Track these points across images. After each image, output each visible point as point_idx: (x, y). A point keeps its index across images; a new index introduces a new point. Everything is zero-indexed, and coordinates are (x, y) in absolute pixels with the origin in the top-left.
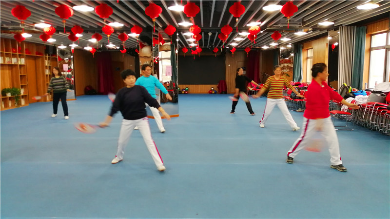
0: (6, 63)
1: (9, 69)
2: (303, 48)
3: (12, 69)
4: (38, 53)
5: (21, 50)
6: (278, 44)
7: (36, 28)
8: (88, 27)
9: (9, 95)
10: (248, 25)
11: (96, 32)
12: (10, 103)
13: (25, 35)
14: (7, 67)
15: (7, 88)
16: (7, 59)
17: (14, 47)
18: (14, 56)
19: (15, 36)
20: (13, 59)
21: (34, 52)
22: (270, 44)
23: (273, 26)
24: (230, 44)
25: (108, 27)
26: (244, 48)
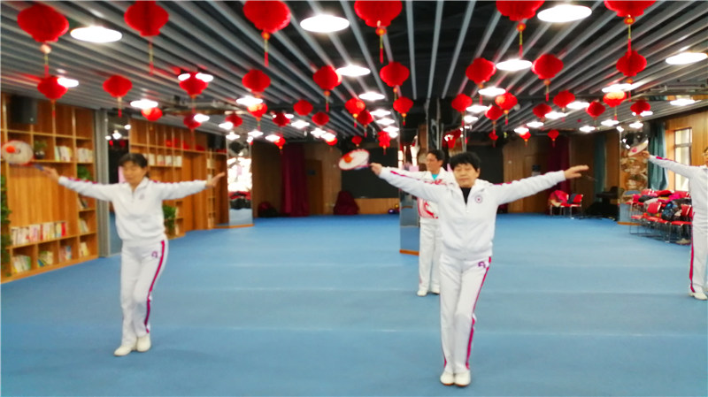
0: (158, 165)
2: (666, 128)
4: (199, 148)
5: (177, 144)
6: (617, 122)
13: (200, 118)
16: (160, 158)
17: (169, 139)
18: (169, 153)
19: (185, 120)
20: (166, 157)
21: (194, 145)
22: (603, 123)
23: (649, 90)
24: (529, 125)
25: (355, 100)
26: (545, 131)
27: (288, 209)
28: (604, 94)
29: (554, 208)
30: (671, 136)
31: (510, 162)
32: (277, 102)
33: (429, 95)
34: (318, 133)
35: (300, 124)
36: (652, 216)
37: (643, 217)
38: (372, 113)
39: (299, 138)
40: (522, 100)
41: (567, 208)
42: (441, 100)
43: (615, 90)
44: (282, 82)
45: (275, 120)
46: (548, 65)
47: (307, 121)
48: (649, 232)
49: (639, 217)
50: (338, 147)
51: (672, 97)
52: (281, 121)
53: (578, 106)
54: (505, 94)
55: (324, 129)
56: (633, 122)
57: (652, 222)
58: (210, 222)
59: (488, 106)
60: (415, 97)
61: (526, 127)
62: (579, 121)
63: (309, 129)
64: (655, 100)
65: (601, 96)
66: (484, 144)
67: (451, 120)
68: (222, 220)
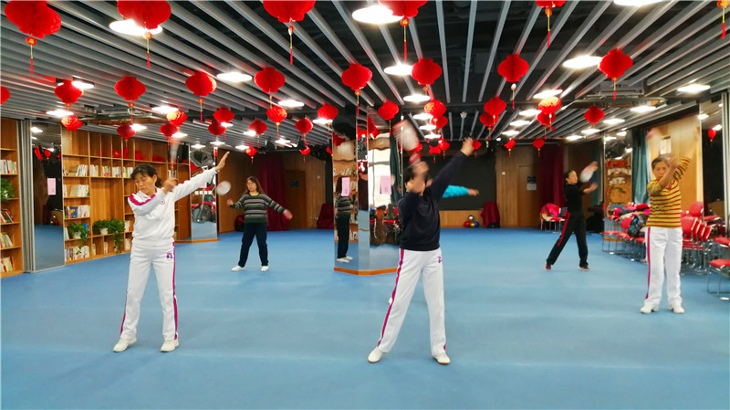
0: (103, 176)
1: (106, 187)
3: (111, 187)
4: (158, 158)
5: (127, 153)
6: (599, 131)
7: (154, 114)
8: (243, 110)
9: (104, 232)
10: (536, 97)
11: (256, 118)
12: (106, 247)
13: (137, 128)
14: (104, 184)
15: (102, 220)
16: (105, 170)
17: (117, 149)
18: (116, 163)
19: (119, 130)
20: (113, 169)
24: (504, 133)
25: (277, 107)
31: (503, 173)
43: (547, 96)
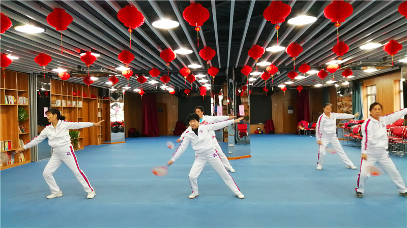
0: (68, 106)
2: (362, 85)
4: (93, 96)
5: (79, 94)
6: (335, 82)
18: (74, 99)
20: (73, 102)
21: (90, 95)
22: (327, 82)
23: (351, 64)
24: (286, 83)
25: (186, 68)
26: (295, 87)
27: (147, 132)
28: (327, 66)
29: (301, 130)
30: (365, 89)
31: (275, 104)
32: (139, 69)
33: (228, 67)
34: (164, 87)
35: (153, 82)
36: (355, 135)
37: (350, 136)
38: (196, 76)
39: (153, 90)
40: (281, 69)
41: (308, 130)
42: (235, 69)
43: (333, 64)
44: (142, 58)
45: (138, 80)
46: (294, 49)
47: (157, 81)
48: (354, 144)
49: (348, 136)
50: (176, 95)
51: (365, 67)
52: (142, 80)
53: (313, 72)
54: (271, 65)
55: (167, 85)
56: (344, 82)
57: (355, 138)
58: (99, 140)
59: (262, 72)
60: (220, 67)
61: (284, 84)
62: (314, 81)
63: (159, 85)
64: (356, 69)
65: (325, 67)
66: (261, 94)
67: (241, 80)
68: (107, 139)
